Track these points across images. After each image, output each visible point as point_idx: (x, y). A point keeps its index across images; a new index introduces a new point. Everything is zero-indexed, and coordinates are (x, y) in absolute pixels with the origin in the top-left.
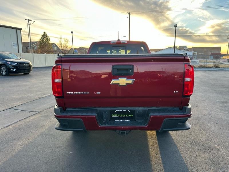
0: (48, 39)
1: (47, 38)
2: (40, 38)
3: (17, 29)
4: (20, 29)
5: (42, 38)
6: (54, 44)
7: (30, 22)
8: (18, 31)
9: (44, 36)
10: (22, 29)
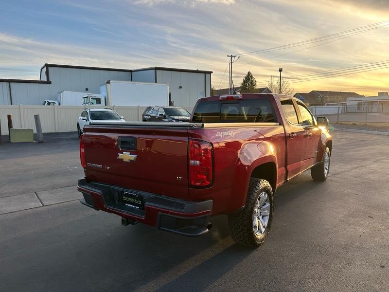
0: (254, 82)
1: (252, 81)
2: (242, 81)
3: (205, 73)
4: (210, 73)
5: (245, 82)
6: (265, 88)
7: (233, 58)
8: (208, 75)
9: (249, 77)
10: (212, 72)
